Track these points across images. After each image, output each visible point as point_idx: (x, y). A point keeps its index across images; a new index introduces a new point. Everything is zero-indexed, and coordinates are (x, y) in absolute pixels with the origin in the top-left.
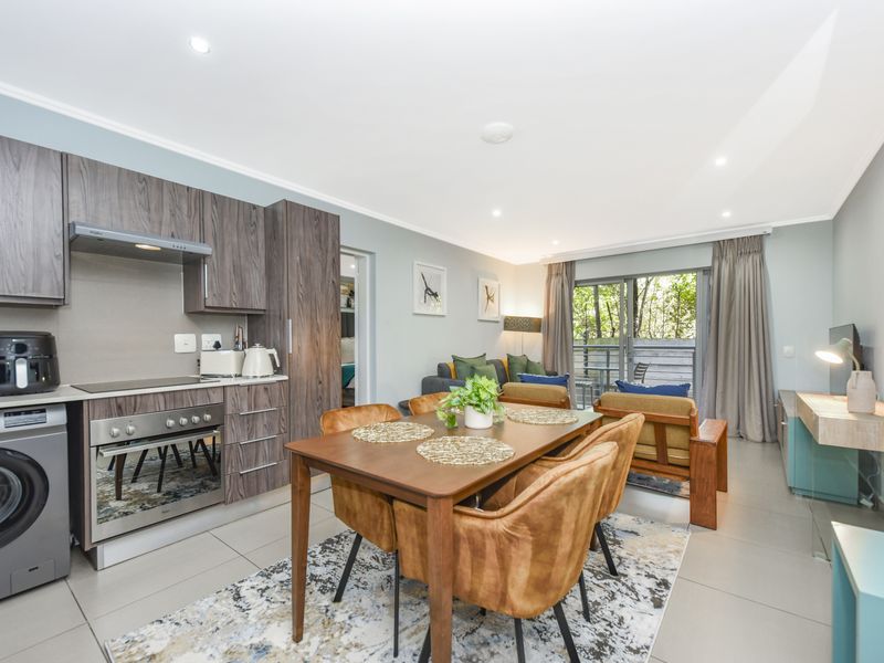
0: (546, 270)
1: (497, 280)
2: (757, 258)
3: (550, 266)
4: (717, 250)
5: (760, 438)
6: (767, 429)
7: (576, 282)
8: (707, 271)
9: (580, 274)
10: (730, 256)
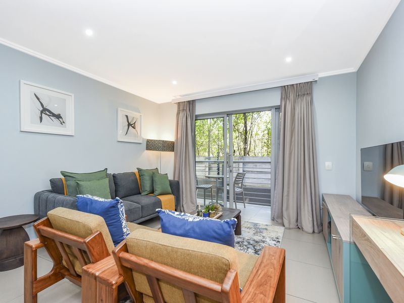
0: (176, 106)
1: (140, 113)
2: (309, 98)
3: (179, 103)
4: (284, 92)
5: (311, 230)
6: (315, 223)
7: (197, 116)
8: (278, 108)
9: (200, 110)
10: (292, 97)
